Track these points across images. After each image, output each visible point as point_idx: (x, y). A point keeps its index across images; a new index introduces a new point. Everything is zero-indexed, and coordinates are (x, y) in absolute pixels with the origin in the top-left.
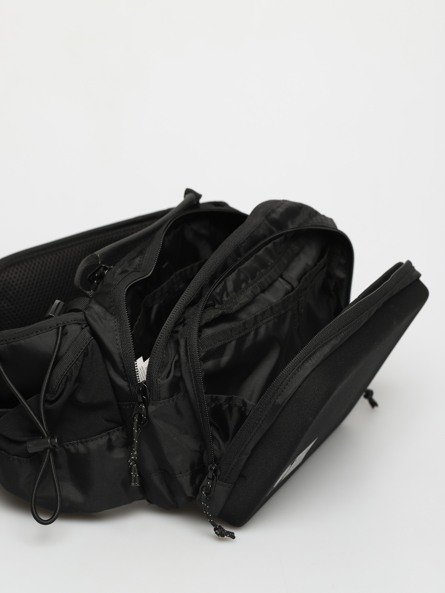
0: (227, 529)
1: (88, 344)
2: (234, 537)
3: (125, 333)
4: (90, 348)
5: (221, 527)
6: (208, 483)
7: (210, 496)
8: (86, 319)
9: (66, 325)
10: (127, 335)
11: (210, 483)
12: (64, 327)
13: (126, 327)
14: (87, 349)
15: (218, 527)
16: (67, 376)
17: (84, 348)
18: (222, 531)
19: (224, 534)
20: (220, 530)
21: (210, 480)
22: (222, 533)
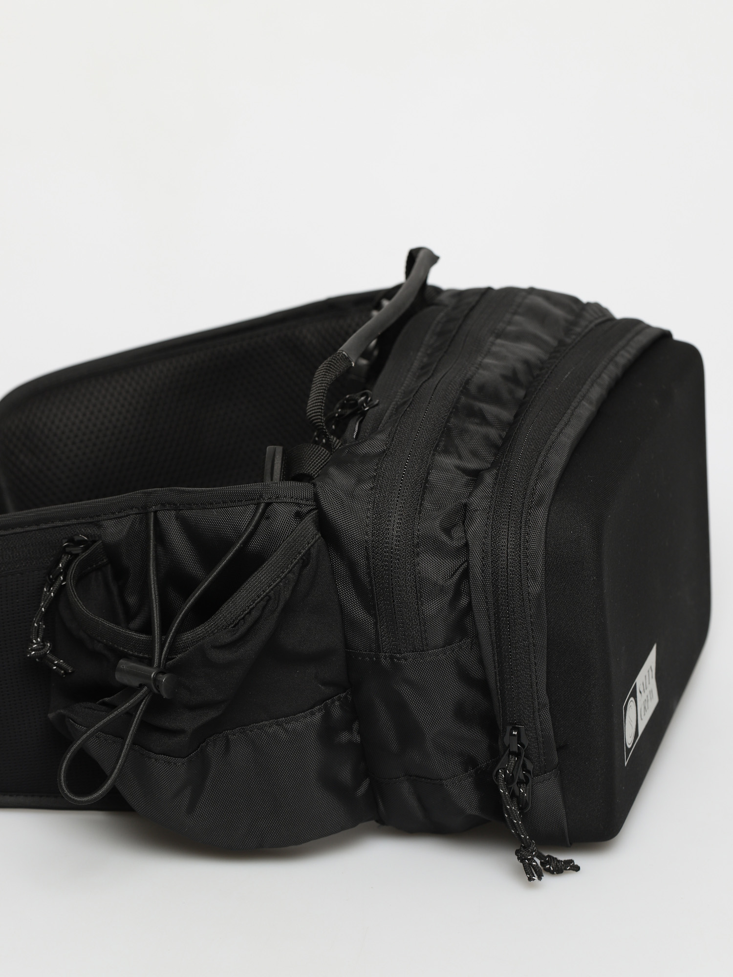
0: (562, 857)
1: (312, 546)
2: (577, 869)
3: (384, 533)
4: (314, 551)
5: (553, 858)
6: (521, 790)
7: (527, 811)
8: (316, 498)
9: (272, 503)
10: (386, 539)
11: (524, 789)
12: (268, 505)
13: (388, 523)
14: (308, 553)
15: (548, 859)
16: (269, 596)
17: (303, 551)
18: (557, 864)
19: (561, 868)
20: (554, 863)
21: (522, 785)
22: (558, 868)
